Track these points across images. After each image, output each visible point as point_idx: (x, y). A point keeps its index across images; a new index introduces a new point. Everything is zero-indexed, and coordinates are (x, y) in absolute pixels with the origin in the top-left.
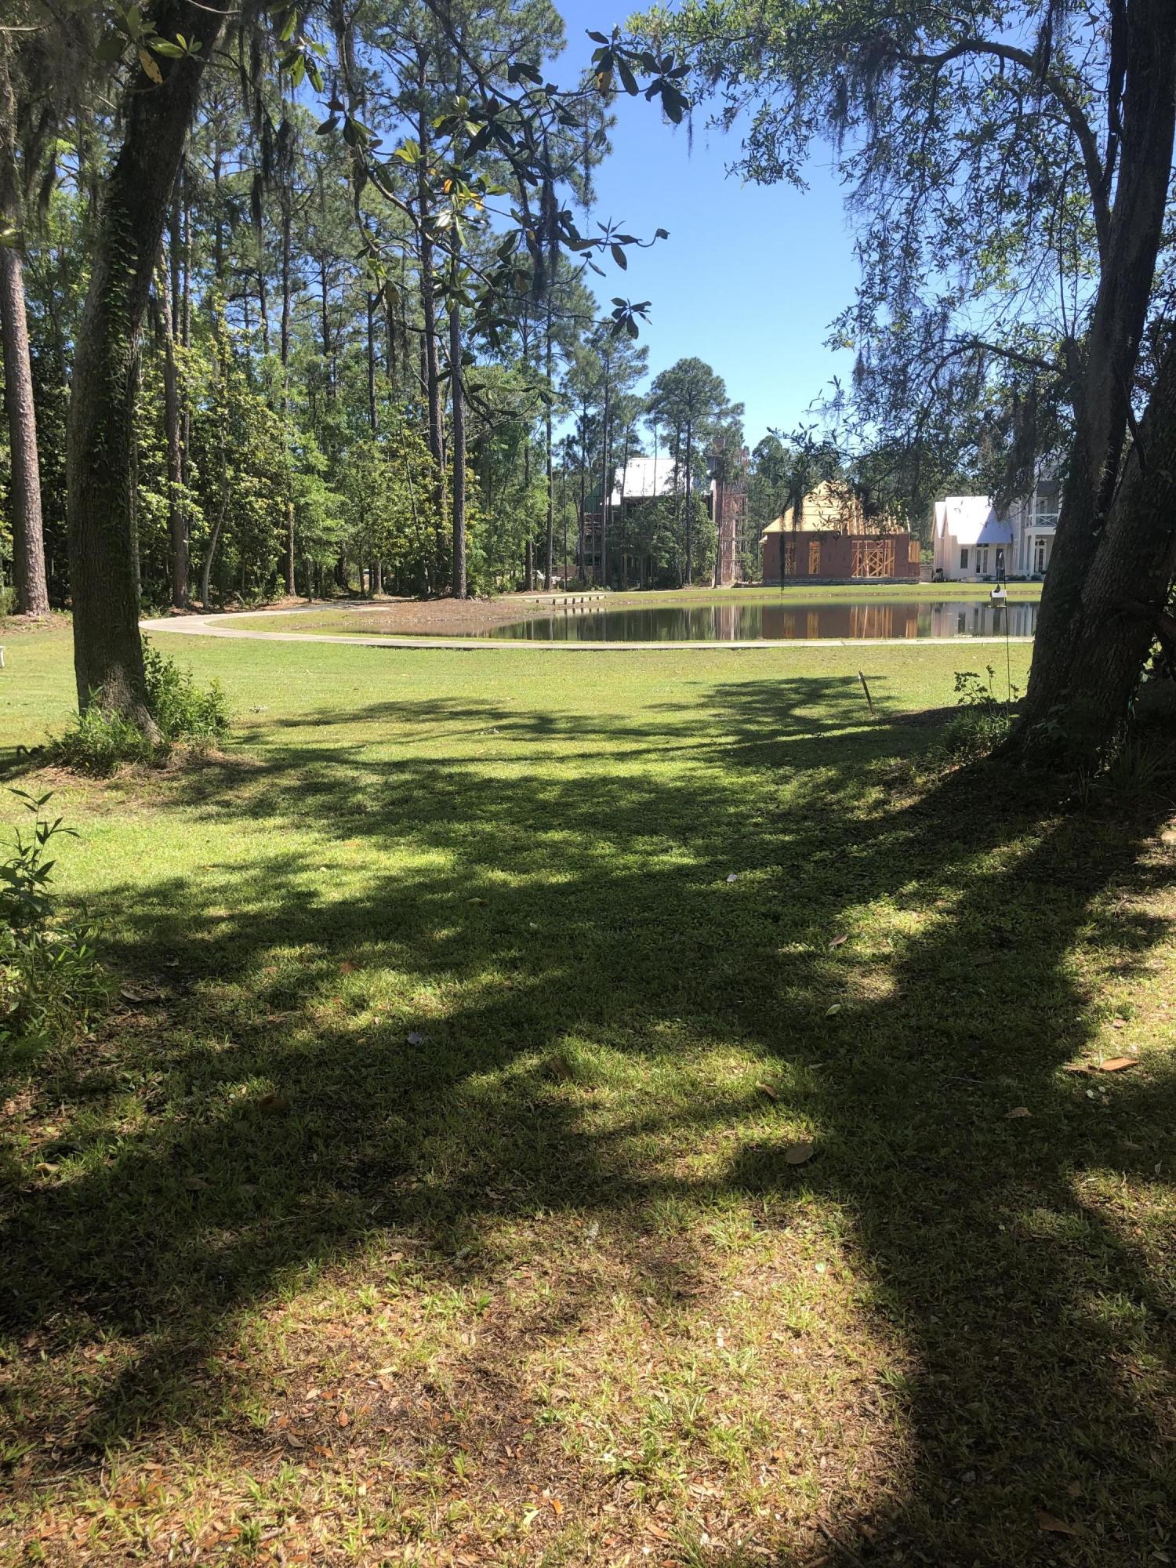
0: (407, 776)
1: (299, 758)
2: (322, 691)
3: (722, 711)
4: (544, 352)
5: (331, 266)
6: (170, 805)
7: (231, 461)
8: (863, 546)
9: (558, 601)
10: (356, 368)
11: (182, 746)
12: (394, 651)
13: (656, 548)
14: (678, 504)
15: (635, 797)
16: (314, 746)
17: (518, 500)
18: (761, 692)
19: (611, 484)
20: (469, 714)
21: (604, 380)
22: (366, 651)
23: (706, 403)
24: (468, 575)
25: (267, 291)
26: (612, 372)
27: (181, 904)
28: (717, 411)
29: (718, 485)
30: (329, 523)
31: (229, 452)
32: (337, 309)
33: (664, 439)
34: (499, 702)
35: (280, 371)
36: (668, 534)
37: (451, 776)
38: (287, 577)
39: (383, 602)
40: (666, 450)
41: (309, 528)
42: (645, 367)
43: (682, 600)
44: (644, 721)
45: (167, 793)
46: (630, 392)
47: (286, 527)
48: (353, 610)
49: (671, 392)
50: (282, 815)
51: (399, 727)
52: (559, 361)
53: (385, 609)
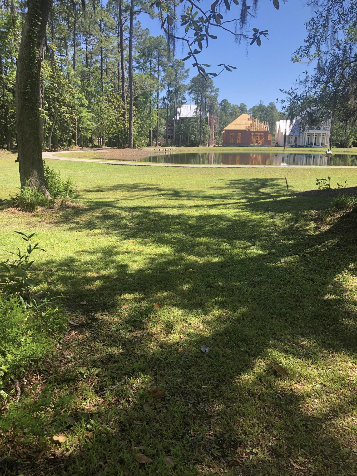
0: (138, 213)
1: (98, 205)
2: (96, 179)
3: (236, 190)
4: (157, 69)
5: (89, 38)
6: (57, 223)
7: (58, 102)
8: (254, 135)
9: (161, 150)
10: (96, 73)
11: (58, 200)
12: (116, 166)
13: (191, 134)
14: (197, 120)
15: (224, 223)
16: (101, 200)
17: (148, 117)
18: (246, 183)
19: (176, 112)
20: (149, 189)
21: (175, 80)
22: (107, 165)
23: (207, 88)
24: (133, 141)
25: (68, 46)
26: (178, 76)
27: (77, 271)
28: (210, 90)
29: (210, 114)
30: (89, 123)
31: (58, 98)
32: (90, 53)
33: (193, 99)
34: (158, 185)
35: (73, 72)
36: (194, 129)
37: (154, 213)
38: (75, 140)
39: (106, 149)
40: (194, 102)
41: (82, 124)
42: (188, 75)
43: (199, 151)
44: (211, 193)
45: (55, 218)
46: (183, 83)
47: (75, 124)
48: (97, 151)
49: (196, 84)
50: (100, 228)
51: (127, 194)
52: (161, 72)
53: (107, 151)
